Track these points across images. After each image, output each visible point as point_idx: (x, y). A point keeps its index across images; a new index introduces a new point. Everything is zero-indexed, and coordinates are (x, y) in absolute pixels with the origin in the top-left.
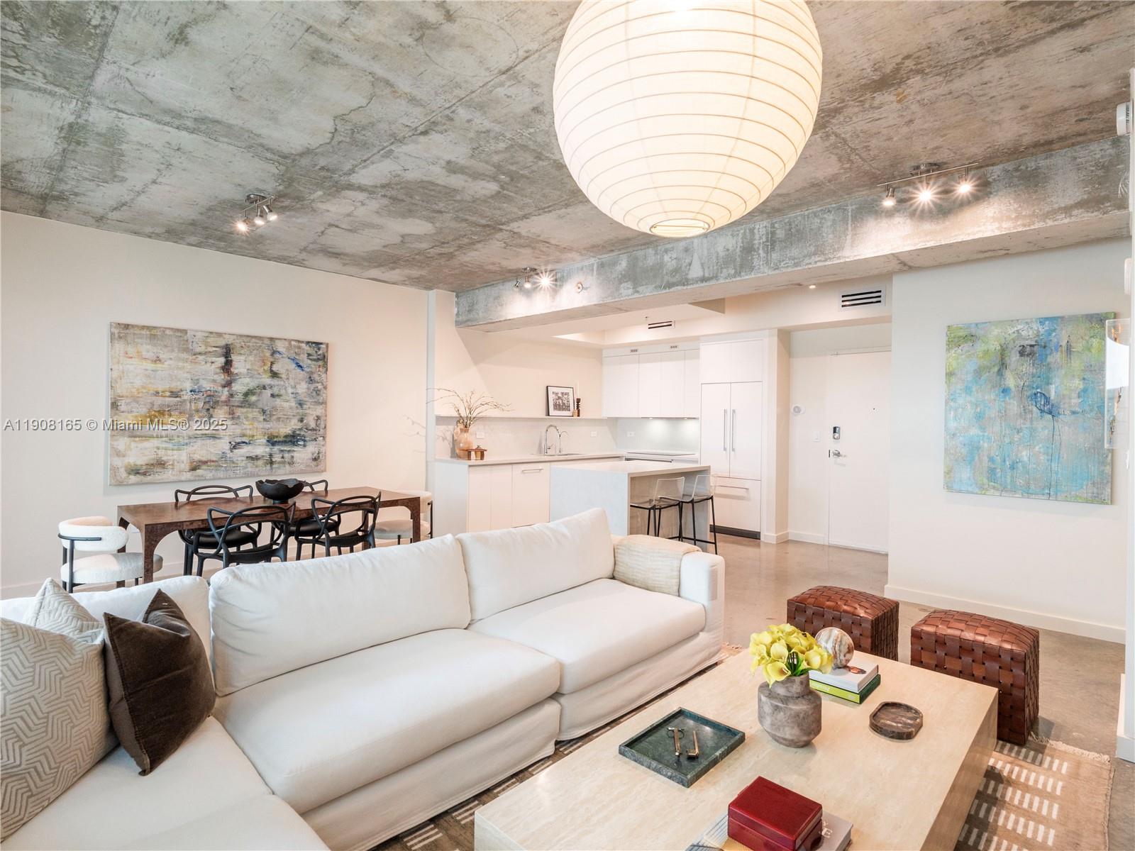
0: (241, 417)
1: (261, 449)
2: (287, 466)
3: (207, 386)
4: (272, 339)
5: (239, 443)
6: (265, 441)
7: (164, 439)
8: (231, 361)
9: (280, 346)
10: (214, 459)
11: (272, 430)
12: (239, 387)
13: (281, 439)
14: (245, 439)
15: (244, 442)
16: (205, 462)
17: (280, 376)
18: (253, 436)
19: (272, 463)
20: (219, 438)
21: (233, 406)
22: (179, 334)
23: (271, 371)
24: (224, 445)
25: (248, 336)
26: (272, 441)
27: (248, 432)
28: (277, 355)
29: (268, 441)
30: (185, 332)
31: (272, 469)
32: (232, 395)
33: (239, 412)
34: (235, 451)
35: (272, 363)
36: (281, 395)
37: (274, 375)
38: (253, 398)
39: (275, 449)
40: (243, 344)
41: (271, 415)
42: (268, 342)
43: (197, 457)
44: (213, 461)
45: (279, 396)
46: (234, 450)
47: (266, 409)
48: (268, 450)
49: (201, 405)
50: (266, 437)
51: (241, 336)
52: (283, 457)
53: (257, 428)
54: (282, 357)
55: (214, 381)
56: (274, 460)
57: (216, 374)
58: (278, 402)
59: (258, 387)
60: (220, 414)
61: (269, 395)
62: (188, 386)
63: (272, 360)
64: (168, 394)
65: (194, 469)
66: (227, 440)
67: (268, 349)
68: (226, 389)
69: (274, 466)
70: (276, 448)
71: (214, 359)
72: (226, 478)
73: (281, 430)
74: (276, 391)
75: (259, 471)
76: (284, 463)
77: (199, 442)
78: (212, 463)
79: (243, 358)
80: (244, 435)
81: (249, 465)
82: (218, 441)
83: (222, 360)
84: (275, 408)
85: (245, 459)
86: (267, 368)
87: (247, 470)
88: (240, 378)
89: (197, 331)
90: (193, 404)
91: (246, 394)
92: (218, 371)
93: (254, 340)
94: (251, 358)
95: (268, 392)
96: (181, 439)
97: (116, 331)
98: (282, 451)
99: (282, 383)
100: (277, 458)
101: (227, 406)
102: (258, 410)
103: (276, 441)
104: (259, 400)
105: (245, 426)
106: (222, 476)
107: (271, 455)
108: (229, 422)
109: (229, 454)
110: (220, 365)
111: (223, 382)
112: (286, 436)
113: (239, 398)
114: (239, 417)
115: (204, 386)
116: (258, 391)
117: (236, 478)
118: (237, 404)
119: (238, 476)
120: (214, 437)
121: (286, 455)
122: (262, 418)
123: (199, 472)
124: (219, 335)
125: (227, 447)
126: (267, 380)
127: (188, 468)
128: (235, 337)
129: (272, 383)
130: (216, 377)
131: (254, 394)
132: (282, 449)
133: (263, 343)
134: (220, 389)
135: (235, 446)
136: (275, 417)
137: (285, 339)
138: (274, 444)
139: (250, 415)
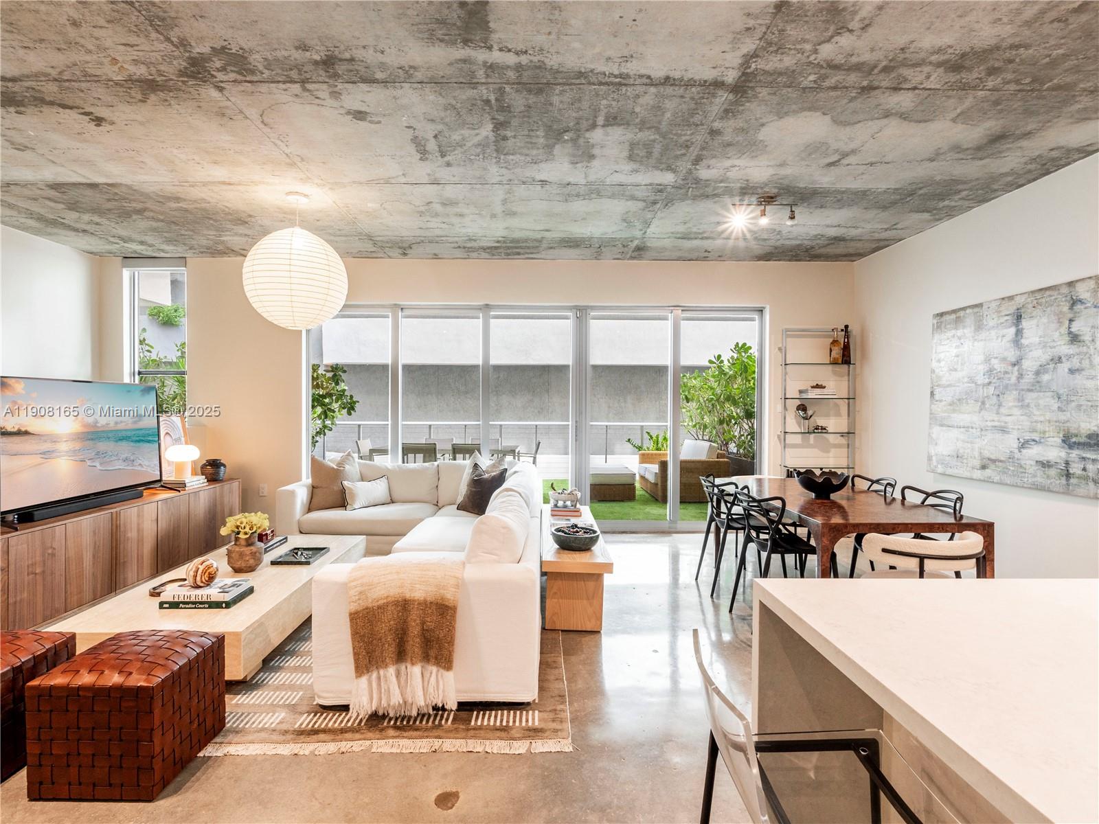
0: (1032, 405)
1: (1055, 453)
2: (1091, 485)
3: (998, 366)
4: (1071, 284)
5: (1027, 442)
6: (1059, 441)
7: (962, 429)
8: (1022, 329)
9: (1083, 291)
10: (1002, 459)
11: (1068, 424)
12: (1029, 365)
13: (1083, 440)
14: (1036, 436)
15: (1034, 440)
16: (994, 461)
17: (1082, 338)
18: (1044, 432)
19: (1068, 475)
20: (1008, 433)
21: (1023, 390)
22: (976, 310)
23: (1070, 333)
24: (1011, 442)
25: (1041, 290)
26: (1069, 441)
27: (1039, 427)
28: (1078, 307)
29: (1064, 441)
30: (980, 305)
31: (1068, 485)
32: (1021, 376)
33: (1030, 397)
34: (1024, 451)
35: (1071, 321)
36: (1083, 370)
37: (1074, 338)
38: (1045, 378)
39: (1074, 455)
40: (1035, 302)
41: (1068, 402)
42: (1065, 290)
43: (987, 454)
44: (1001, 461)
45: (1079, 370)
46: (1022, 450)
47: (1061, 392)
48: (1063, 454)
49: (991, 390)
50: (1061, 436)
51: (1033, 292)
52: (1084, 469)
53: (1049, 421)
54: (1086, 308)
55: (1004, 359)
56: (1071, 471)
57: (1006, 350)
58: (1079, 380)
59: (1052, 360)
60: (1010, 399)
61: (1067, 370)
62: (982, 368)
63: (1070, 316)
64: (966, 380)
65: (984, 467)
66: (1015, 435)
67: (1066, 301)
68: (1016, 368)
69: (1073, 481)
70: (1075, 453)
71: (1005, 331)
72: (1013, 486)
73: (1083, 425)
74: (1075, 363)
75: (1051, 483)
76: (1086, 478)
77: (989, 436)
78: (1000, 464)
79: (1034, 322)
80: (1034, 431)
81: (1039, 473)
82: (1007, 436)
83: (1013, 330)
84: (1074, 391)
85: (1033, 463)
86: (1064, 330)
87: (1036, 479)
88: (1031, 351)
89: (991, 302)
90: (985, 390)
91: (1038, 373)
92: (1008, 345)
93: (1048, 293)
94: (1045, 320)
95: (1064, 367)
96: (974, 430)
97: (935, 322)
98: (1084, 459)
99: (1085, 349)
100: (1076, 469)
101: (1016, 390)
102: (1050, 394)
103: (1075, 443)
104: (1053, 380)
105: (1035, 418)
106: (1009, 482)
107: (1067, 463)
108: (1017, 412)
109: (1017, 455)
110: (1011, 337)
111: (1013, 360)
112: (1090, 436)
113: (1029, 378)
114: (1028, 406)
115: (996, 367)
116: (1052, 366)
117: (1023, 487)
118: (1025, 388)
119: (1025, 486)
120: (1003, 430)
121: (1090, 467)
122: (1056, 406)
123: (988, 472)
124: (1011, 298)
125: (1015, 445)
126: (1064, 349)
127: (978, 467)
128: (1026, 295)
129: (1071, 352)
130: (1006, 354)
131: (1046, 372)
132: (1084, 455)
133: (1059, 294)
134: (1010, 368)
135: (1024, 445)
136: (1073, 404)
137: (1090, 278)
138: (1071, 447)
139: (1041, 402)
